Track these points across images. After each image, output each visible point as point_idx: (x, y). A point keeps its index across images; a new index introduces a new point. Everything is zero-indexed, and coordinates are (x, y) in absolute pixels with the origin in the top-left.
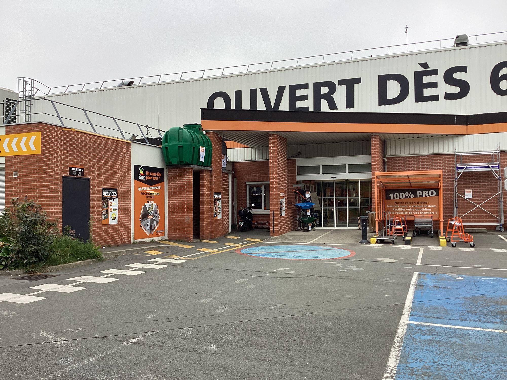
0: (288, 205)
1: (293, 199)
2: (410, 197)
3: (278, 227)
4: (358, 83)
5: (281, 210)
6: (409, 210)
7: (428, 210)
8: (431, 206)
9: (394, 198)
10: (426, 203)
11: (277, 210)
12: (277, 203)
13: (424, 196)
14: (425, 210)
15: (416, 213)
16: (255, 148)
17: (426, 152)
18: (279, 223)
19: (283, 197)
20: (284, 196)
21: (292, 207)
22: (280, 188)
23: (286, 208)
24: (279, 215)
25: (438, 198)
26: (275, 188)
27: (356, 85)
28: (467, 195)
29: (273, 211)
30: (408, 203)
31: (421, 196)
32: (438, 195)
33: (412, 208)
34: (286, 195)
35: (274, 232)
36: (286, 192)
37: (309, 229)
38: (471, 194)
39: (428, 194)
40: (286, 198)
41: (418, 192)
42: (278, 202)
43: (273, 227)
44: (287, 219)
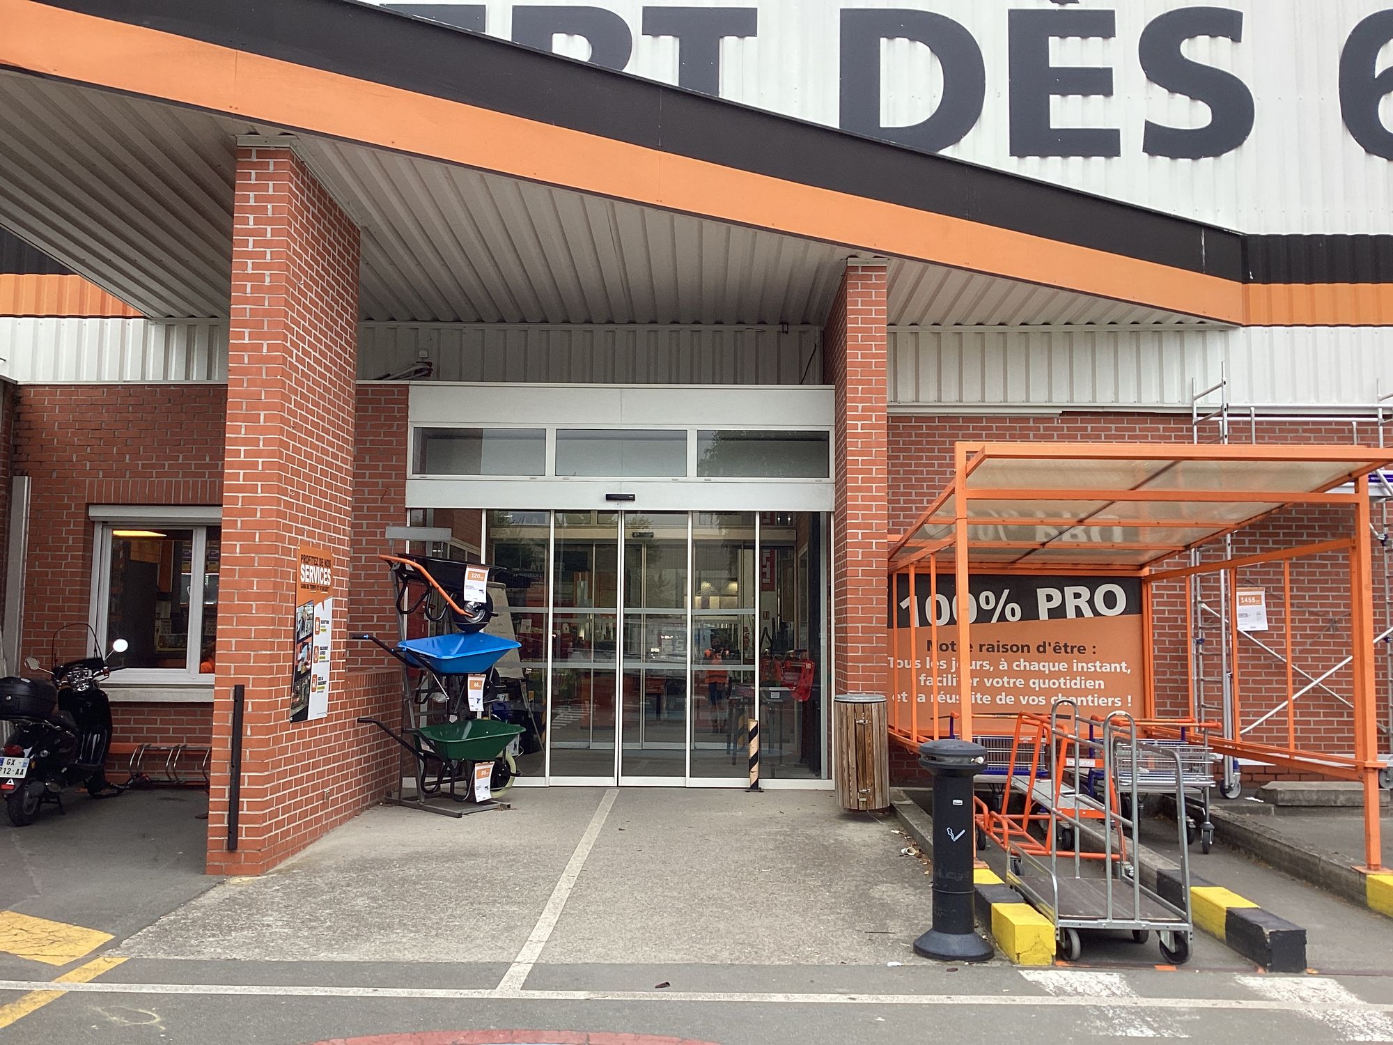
0: (348, 645)
1: (383, 611)
2: (1002, 618)
3: (268, 804)
4: (741, 36)
5: (301, 678)
6: (995, 682)
7: (1089, 684)
8: (1107, 668)
9: (924, 621)
10: (1081, 650)
11: (272, 682)
12: (275, 634)
13: (1071, 613)
14: (1077, 683)
15: (1034, 700)
16: (168, 322)
17: (1062, 399)
18: (283, 774)
19: (318, 591)
20: (325, 588)
21: (375, 662)
22: (300, 532)
23: (334, 666)
24: (279, 717)
25: (1138, 624)
26: (259, 526)
27: (729, 45)
28: (1246, 615)
29: (239, 692)
30: (991, 649)
31: (1058, 613)
32: (1140, 611)
33: (1011, 673)
34: (340, 583)
35: (232, 845)
36: (341, 563)
37: (479, 799)
38: (1262, 607)
39: (1091, 602)
40: (337, 604)
41: (1042, 593)
42: (282, 622)
43: (234, 806)
44: (337, 738)
